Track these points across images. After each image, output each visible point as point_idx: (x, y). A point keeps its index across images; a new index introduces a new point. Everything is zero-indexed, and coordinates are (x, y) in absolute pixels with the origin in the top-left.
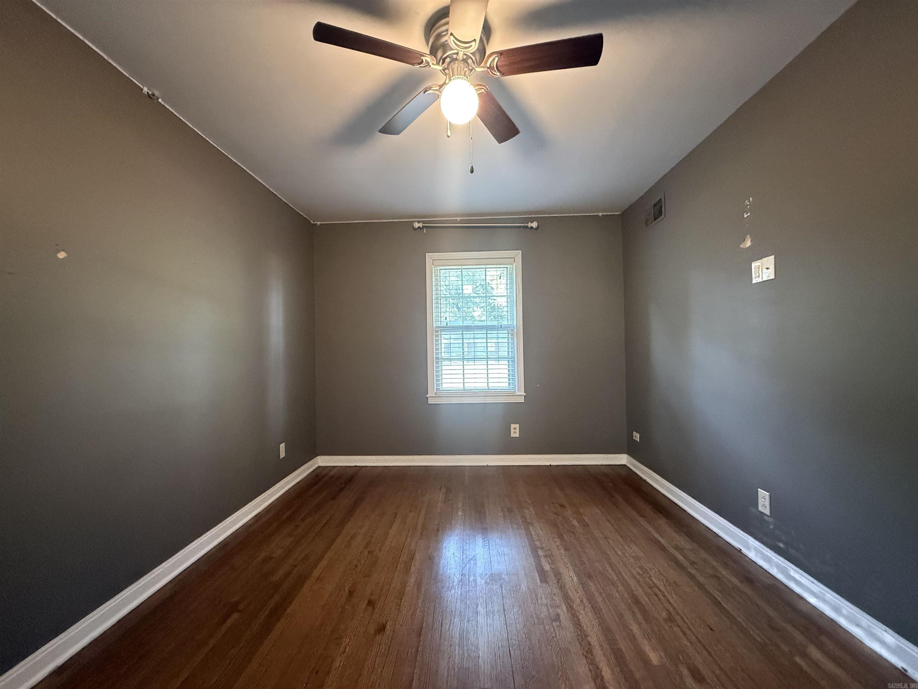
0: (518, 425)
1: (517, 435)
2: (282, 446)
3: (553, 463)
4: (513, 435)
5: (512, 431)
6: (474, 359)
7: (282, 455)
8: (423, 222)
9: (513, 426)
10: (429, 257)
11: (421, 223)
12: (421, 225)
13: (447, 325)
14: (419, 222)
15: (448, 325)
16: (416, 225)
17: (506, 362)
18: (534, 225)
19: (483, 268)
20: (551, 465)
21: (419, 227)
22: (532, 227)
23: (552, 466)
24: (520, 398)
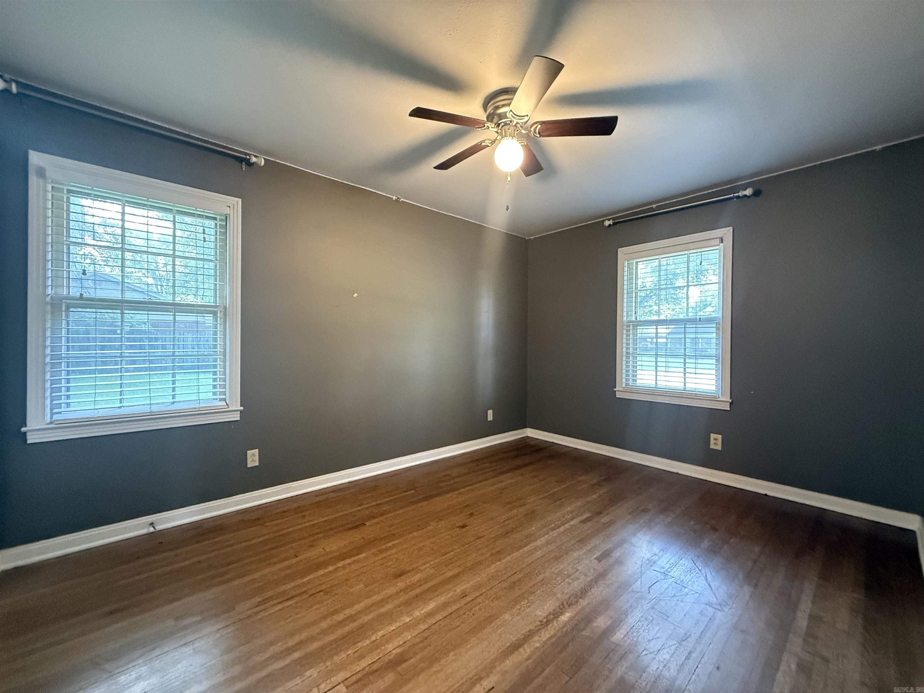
0: (720, 436)
1: (719, 448)
2: (490, 412)
3: (770, 493)
4: (712, 446)
5: (712, 441)
6: (666, 355)
7: (490, 417)
8: (614, 219)
9: (713, 436)
10: (621, 252)
11: (611, 220)
12: (611, 222)
13: (636, 319)
14: (609, 220)
15: (638, 319)
16: (607, 223)
17: (714, 361)
18: (748, 192)
19: (686, 254)
20: (768, 494)
21: (610, 225)
22: (745, 196)
23: (769, 496)
24: (725, 405)
